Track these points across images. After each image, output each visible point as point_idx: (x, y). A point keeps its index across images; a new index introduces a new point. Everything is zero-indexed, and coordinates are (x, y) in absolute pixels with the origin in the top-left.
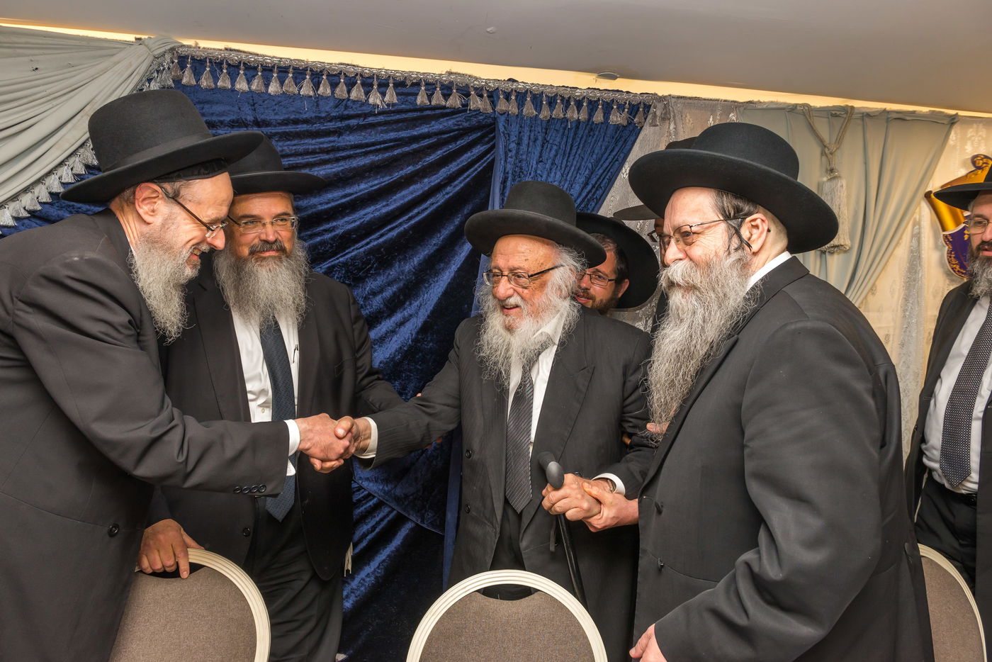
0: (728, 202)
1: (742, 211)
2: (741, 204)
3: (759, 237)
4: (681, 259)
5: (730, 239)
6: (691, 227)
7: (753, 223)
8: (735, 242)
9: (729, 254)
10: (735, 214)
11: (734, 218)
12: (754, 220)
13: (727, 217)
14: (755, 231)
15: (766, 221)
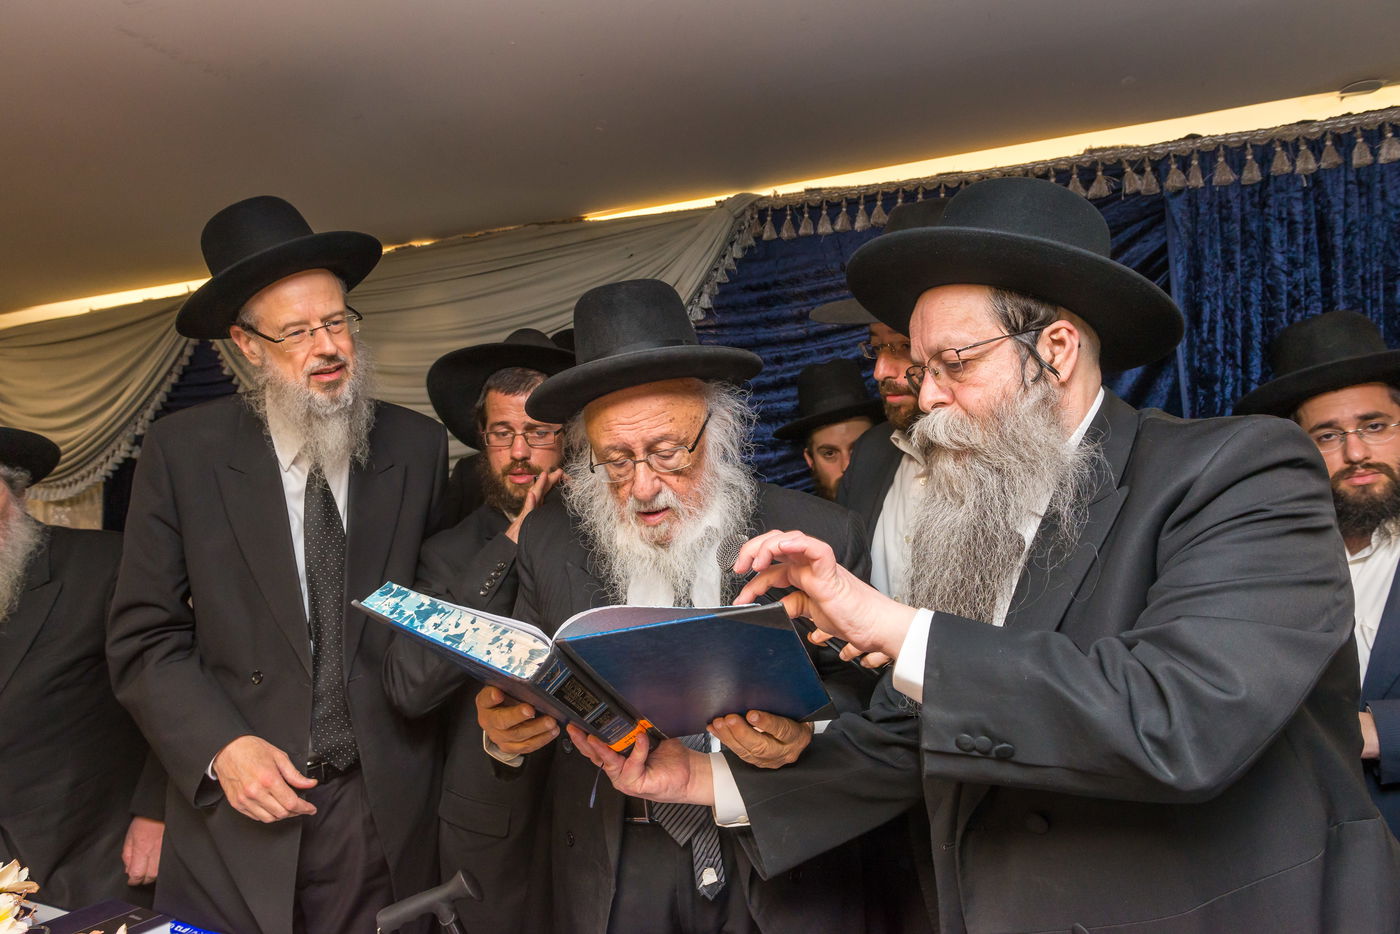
0: (1013, 306)
1: (1035, 317)
2: (1033, 306)
3: (1068, 356)
4: (943, 404)
5: (1023, 364)
6: (957, 352)
7: (1055, 337)
8: (1032, 369)
9: (1026, 388)
10: (1025, 323)
11: (1026, 329)
12: (1056, 331)
13: (1014, 331)
14: (1057, 348)
15: (1076, 332)
